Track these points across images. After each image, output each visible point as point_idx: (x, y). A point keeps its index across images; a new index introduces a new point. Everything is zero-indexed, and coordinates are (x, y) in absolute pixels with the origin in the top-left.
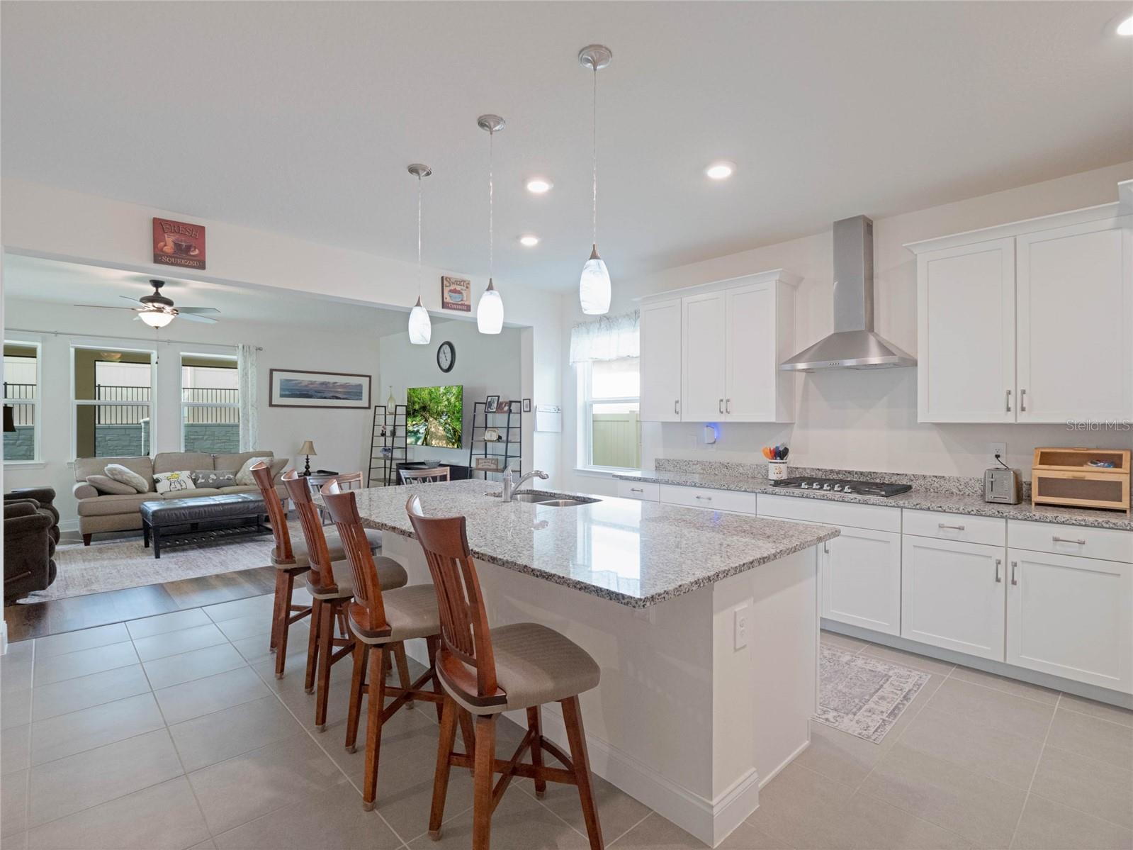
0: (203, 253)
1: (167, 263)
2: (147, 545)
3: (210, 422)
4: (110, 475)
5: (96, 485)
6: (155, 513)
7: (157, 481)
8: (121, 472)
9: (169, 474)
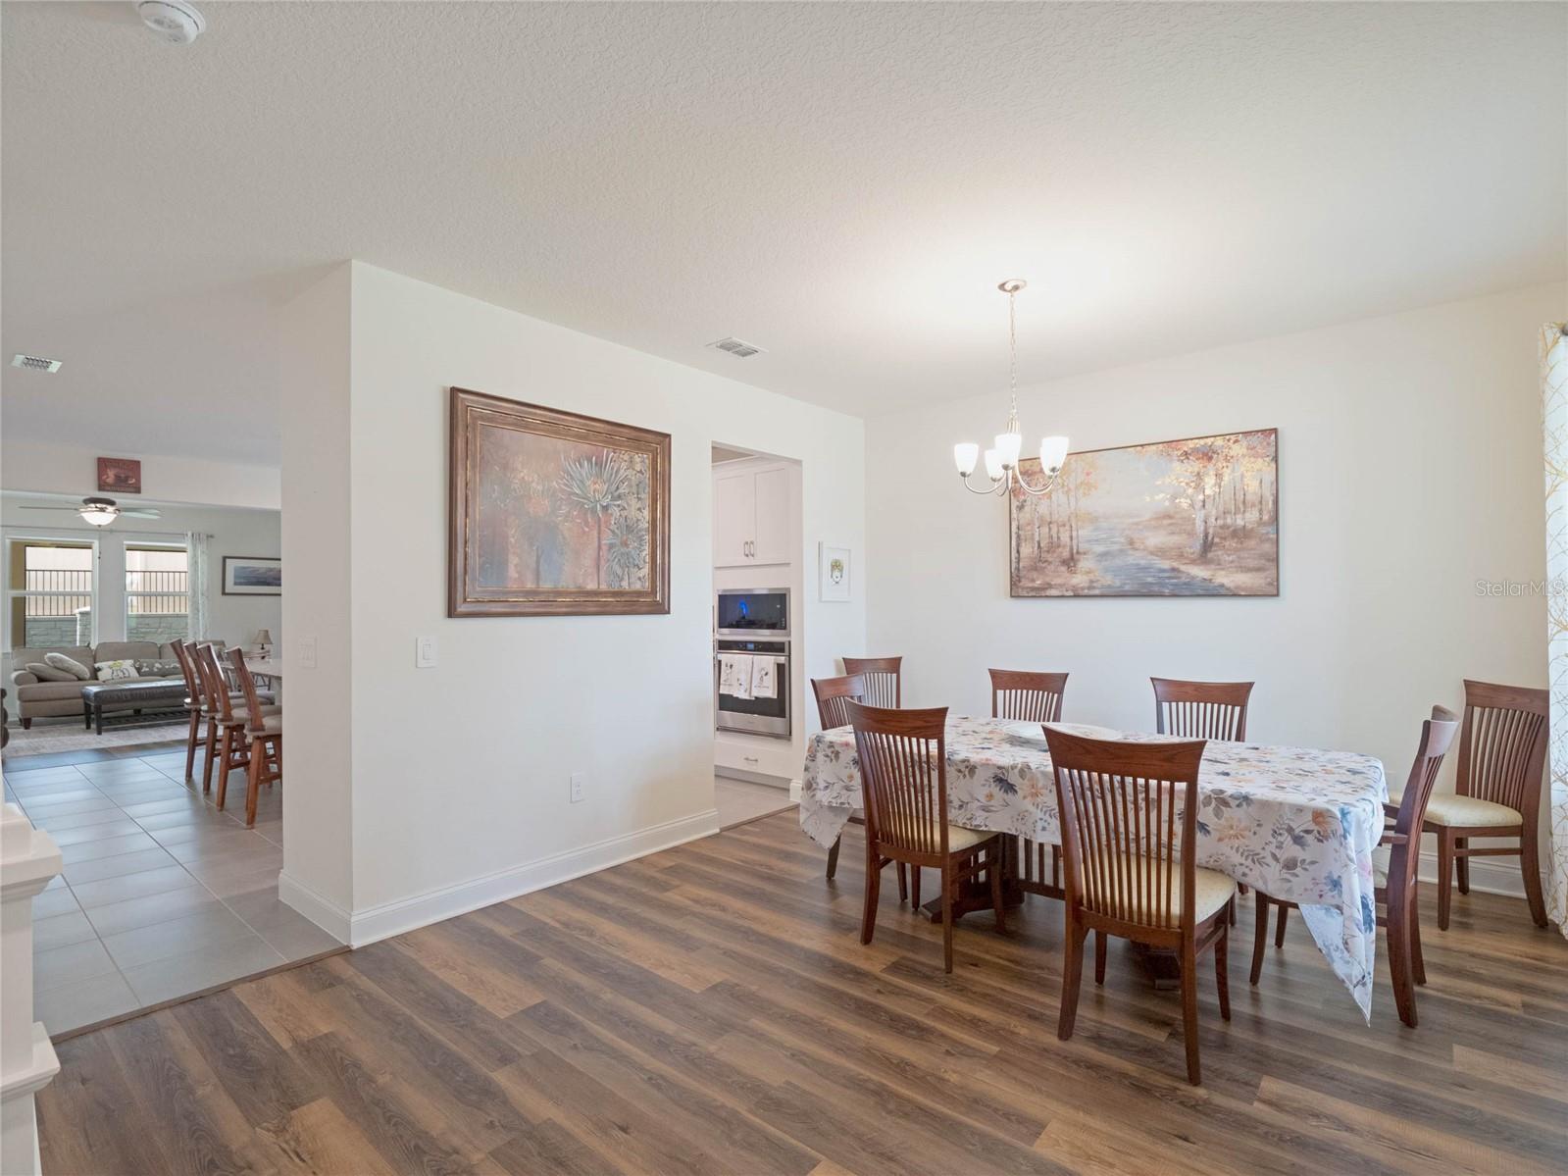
0: (139, 481)
1: (108, 491)
2: (88, 727)
3: (165, 612)
4: (50, 663)
5: (37, 673)
6: (97, 694)
7: (99, 669)
8: (61, 660)
9: (111, 663)
